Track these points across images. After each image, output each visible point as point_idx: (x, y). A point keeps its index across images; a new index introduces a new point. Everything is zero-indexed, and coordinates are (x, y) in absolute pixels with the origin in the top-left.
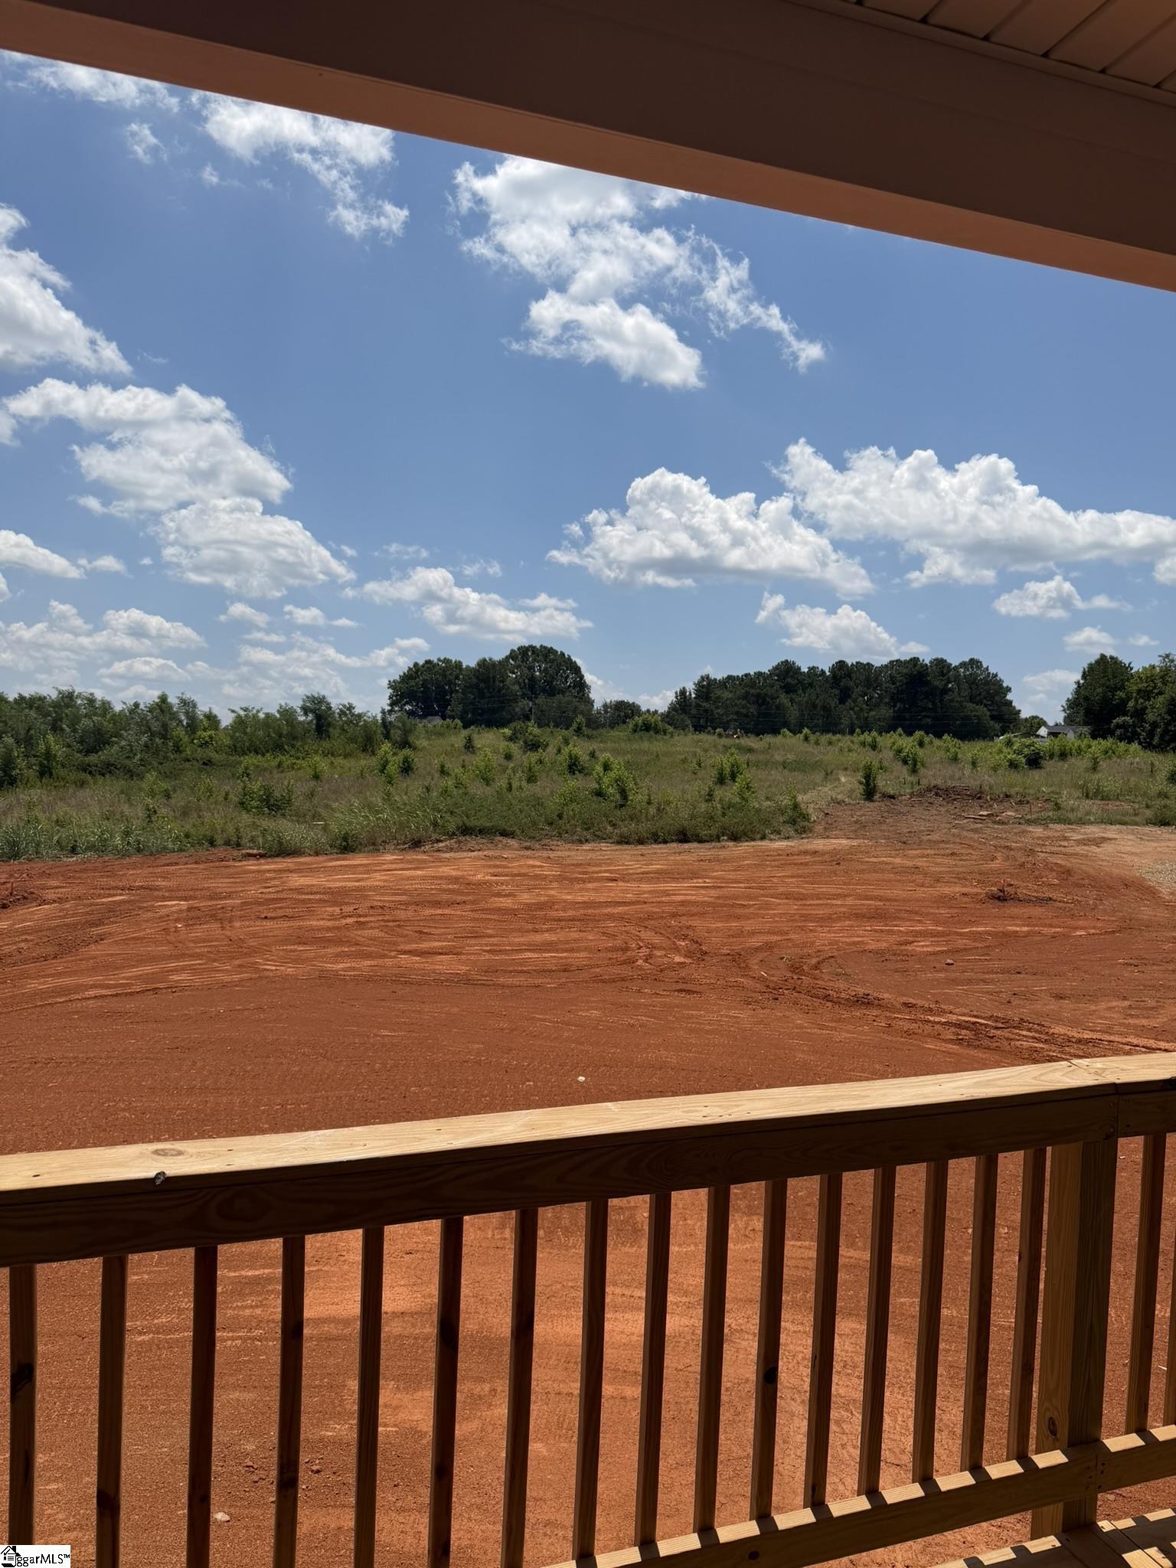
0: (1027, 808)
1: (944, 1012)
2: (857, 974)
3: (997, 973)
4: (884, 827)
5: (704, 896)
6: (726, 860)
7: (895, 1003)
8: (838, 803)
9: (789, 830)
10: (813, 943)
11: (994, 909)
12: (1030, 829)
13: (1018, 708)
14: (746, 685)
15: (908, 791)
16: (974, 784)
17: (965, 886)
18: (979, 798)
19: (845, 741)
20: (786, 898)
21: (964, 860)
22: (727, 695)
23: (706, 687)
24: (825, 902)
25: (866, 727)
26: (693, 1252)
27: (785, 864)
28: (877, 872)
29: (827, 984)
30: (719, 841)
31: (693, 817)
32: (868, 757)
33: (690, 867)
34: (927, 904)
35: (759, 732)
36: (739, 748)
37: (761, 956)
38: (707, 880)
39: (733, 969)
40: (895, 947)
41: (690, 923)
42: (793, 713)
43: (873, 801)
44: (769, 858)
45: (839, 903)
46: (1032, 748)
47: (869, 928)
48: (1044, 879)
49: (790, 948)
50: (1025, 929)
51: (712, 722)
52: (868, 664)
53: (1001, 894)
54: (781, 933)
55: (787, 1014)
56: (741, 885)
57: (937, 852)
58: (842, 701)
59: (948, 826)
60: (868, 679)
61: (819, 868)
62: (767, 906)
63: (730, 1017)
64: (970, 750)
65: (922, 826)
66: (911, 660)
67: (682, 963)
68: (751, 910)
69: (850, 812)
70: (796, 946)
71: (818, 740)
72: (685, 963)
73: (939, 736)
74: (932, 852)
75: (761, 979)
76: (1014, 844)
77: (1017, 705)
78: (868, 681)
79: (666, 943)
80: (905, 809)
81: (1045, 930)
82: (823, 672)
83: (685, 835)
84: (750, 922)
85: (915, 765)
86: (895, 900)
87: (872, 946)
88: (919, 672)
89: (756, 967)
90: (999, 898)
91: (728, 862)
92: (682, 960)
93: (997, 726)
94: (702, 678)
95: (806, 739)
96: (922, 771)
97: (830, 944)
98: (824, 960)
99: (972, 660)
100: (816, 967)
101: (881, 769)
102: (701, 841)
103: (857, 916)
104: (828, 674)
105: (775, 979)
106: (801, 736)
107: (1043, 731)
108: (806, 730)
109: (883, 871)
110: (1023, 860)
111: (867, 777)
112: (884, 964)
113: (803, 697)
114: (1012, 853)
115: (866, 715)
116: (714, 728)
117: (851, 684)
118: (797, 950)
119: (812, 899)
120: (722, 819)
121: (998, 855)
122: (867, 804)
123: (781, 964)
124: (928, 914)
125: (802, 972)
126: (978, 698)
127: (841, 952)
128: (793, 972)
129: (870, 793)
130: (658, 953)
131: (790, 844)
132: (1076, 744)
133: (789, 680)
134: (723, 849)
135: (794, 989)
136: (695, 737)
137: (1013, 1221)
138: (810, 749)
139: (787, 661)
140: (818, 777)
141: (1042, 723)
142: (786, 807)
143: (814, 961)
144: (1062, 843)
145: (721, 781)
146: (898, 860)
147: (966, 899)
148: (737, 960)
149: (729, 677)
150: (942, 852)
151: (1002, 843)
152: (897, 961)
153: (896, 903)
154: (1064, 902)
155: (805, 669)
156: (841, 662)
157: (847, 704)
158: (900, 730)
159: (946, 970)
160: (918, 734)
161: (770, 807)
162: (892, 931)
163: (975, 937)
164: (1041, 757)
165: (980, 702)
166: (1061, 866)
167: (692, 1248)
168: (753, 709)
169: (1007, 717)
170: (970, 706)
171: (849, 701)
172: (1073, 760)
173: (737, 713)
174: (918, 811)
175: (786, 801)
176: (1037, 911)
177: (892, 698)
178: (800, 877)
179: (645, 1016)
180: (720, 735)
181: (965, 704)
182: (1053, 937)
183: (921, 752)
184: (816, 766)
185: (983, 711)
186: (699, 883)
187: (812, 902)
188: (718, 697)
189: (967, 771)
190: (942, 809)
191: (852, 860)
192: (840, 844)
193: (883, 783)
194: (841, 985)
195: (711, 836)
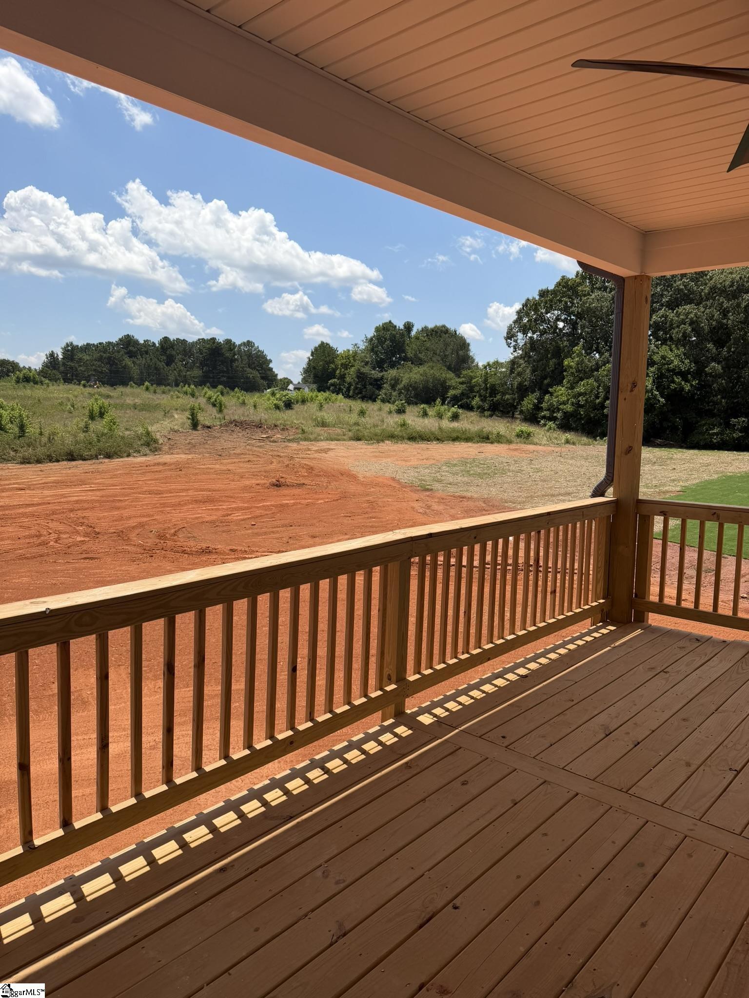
0: (286, 433)
1: (253, 551)
2: (201, 536)
3: (279, 527)
4: (207, 446)
5: (90, 496)
6: (103, 472)
7: (225, 550)
8: (175, 432)
9: (146, 450)
10: (170, 520)
11: (274, 492)
12: (290, 444)
13: (276, 373)
14: (100, 351)
15: (218, 423)
16: (256, 419)
17: (257, 480)
18: (260, 427)
19: (174, 392)
20: (149, 494)
21: (256, 464)
22: (86, 357)
23: (71, 351)
24: (175, 494)
25: (186, 382)
26: (124, 707)
27: (146, 472)
28: (205, 474)
29: (183, 544)
30: (98, 459)
31: (77, 442)
32: (189, 401)
33: (79, 477)
34: (237, 491)
35: (113, 384)
36: (100, 395)
37: (137, 531)
38: (92, 486)
39: (120, 541)
40: (221, 518)
41: (84, 514)
42: (135, 371)
43: (198, 430)
44: (134, 469)
45: (184, 494)
46: (287, 397)
47: (205, 508)
48: (300, 473)
49: (156, 524)
50: (292, 501)
51: (76, 376)
52: (184, 340)
53: (278, 483)
54: (148, 516)
55: (160, 564)
56: (117, 487)
57: (240, 460)
58: (168, 364)
59: (245, 444)
60: (184, 350)
61: (169, 473)
62: (137, 499)
63: (123, 571)
64: (252, 398)
65: (229, 445)
66: (211, 339)
67: (83, 541)
68: (126, 503)
69: (183, 438)
70: (160, 523)
71: (155, 390)
72: (85, 541)
73: (233, 389)
74: (237, 460)
75: (139, 545)
76: (282, 454)
77: (275, 370)
78: (185, 351)
79: (69, 529)
80: (218, 435)
81: (303, 501)
82: (154, 344)
83: (72, 456)
84: (127, 510)
85: (221, 407)
86: (219, 491)
87: (208, 518)
88: (216, 347)
89: (135, 539)
90: (277, 485)
91: (106, 473)
92: (83, 539)
93: (265, 383)
94: (67, 345)
95: (147, 389)
96: (225, 411)
97: (181, 520)
98: (179, 530)
99: (248, 341)
100: (175, 535)
101: (200, 409)
102: (84, 460)
103: (196, 501)
104: (157, 345)
105: (149, 545)
106: (144, 387)
107: (291, 387)
108: (147, 383)
109: (209, 473)
110: (288, 463)
111: (193, 414)
112: (216, 528)
113: (141, 361)
114: (281, 459)
115: (185, 374)
116: (80, 381)
117: (174, 353)
118: (161, 526)
119: (167, 493)
120: (98, 444)
121: (274, 460)
122: (194, 432)
123: (151, 535)
124: (238, 497)
125: (166, 539)
126: (253, 366)
127: (189, 524)
128: (160, 539)
129: (195, 425)
130: (64, 536)
131: (148, 459)
132: (310, 395)
133: (131, 348)
134: (101, 464)
135: (162, 549)
136: (65, 386)
137: (303, 654)
138: (151, 396)
139: (128, 335)
140: (159, 414)
141: (291, 382)
142: (142, 433)
143: (173, 531)
144: (307, 452)
145: (92, 417)
146: (218, 466)
147: (258, 487)
148: (121, 535)
149: (88, 344)
150: (243, 460)
151: (275, 453)
152: (223, 526)
153: (219, 492)
154: (311, 485)
155: (142, 342)
156: (166, 338)
157: (172, 366)
158: (208, 384)
159: (252, 528)
160: (220, 387)
161: (130, 435)
162: (218, 509)
163: (266, 508)
164: (292, 403)
165: (255, 368)
166: (308, 465)
167: (123, 704)
168: (105, 369)
169: (270, 378)
170: (249, 370)
171: (173, 364)
172: (309, 404)
173: (95, 370)
174: (226, 435)
175: (140, 430)
176: (297, 491)
177: (201, 364)
178: (157, 480)
179: (63, 577)
180: (84, 386)
181: (245, 369)
182: (307, 505)
183: (223, 398)
184: (156, 407)
185: (256, 374)
186: (87, 487)
187: (167, 495)
188: (80, 359)
189: (252, 410)
190: (240, 434)
191: (189, 467)
192: (181, 458)
193: (201, 418)
194: (192, 543)
195: (91, 455)
